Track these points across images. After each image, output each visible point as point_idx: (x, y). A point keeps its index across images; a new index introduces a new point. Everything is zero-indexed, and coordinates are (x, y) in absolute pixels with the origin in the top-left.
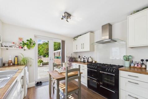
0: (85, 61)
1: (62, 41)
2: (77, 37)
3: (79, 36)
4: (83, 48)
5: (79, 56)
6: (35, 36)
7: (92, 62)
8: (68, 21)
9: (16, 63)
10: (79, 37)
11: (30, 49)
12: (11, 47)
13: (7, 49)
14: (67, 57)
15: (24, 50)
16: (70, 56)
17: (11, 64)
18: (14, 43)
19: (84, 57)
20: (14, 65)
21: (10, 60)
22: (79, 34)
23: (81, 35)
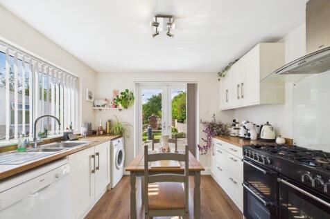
0: (249, 135)
1: (188, 84)
2: (227, 68)
3: (234, 63)
4: (242, 97)
5: (234, 121)
6: (138, 85)
7: (274, 141)
8: (170, 36)
9: (108, 131)
10: (233, 67)
11: (127, 108)
12: (103, 106)
13: (100, 110)
14: (201, 122)
15: (120, 110)
16: (210, 120)
17: (101, 132)
18: (106, 100)
19: (243, 122)
20: (105, 133)
21: (100, 125)
22: (230, 58)
23: (236, 61)
